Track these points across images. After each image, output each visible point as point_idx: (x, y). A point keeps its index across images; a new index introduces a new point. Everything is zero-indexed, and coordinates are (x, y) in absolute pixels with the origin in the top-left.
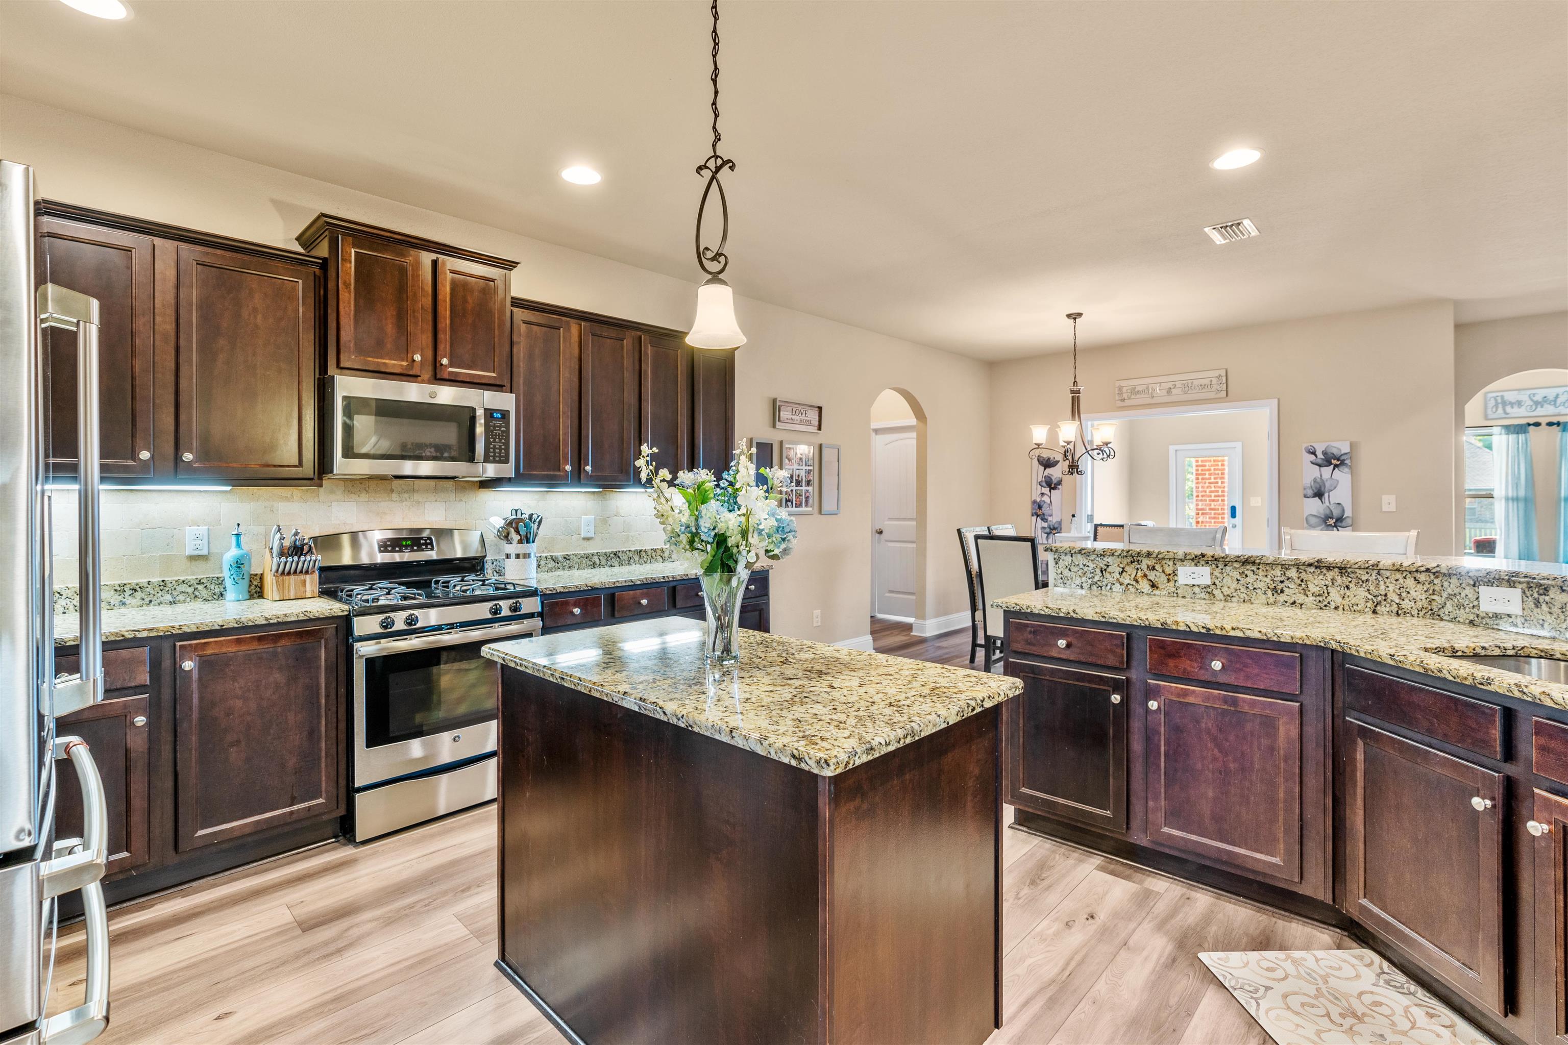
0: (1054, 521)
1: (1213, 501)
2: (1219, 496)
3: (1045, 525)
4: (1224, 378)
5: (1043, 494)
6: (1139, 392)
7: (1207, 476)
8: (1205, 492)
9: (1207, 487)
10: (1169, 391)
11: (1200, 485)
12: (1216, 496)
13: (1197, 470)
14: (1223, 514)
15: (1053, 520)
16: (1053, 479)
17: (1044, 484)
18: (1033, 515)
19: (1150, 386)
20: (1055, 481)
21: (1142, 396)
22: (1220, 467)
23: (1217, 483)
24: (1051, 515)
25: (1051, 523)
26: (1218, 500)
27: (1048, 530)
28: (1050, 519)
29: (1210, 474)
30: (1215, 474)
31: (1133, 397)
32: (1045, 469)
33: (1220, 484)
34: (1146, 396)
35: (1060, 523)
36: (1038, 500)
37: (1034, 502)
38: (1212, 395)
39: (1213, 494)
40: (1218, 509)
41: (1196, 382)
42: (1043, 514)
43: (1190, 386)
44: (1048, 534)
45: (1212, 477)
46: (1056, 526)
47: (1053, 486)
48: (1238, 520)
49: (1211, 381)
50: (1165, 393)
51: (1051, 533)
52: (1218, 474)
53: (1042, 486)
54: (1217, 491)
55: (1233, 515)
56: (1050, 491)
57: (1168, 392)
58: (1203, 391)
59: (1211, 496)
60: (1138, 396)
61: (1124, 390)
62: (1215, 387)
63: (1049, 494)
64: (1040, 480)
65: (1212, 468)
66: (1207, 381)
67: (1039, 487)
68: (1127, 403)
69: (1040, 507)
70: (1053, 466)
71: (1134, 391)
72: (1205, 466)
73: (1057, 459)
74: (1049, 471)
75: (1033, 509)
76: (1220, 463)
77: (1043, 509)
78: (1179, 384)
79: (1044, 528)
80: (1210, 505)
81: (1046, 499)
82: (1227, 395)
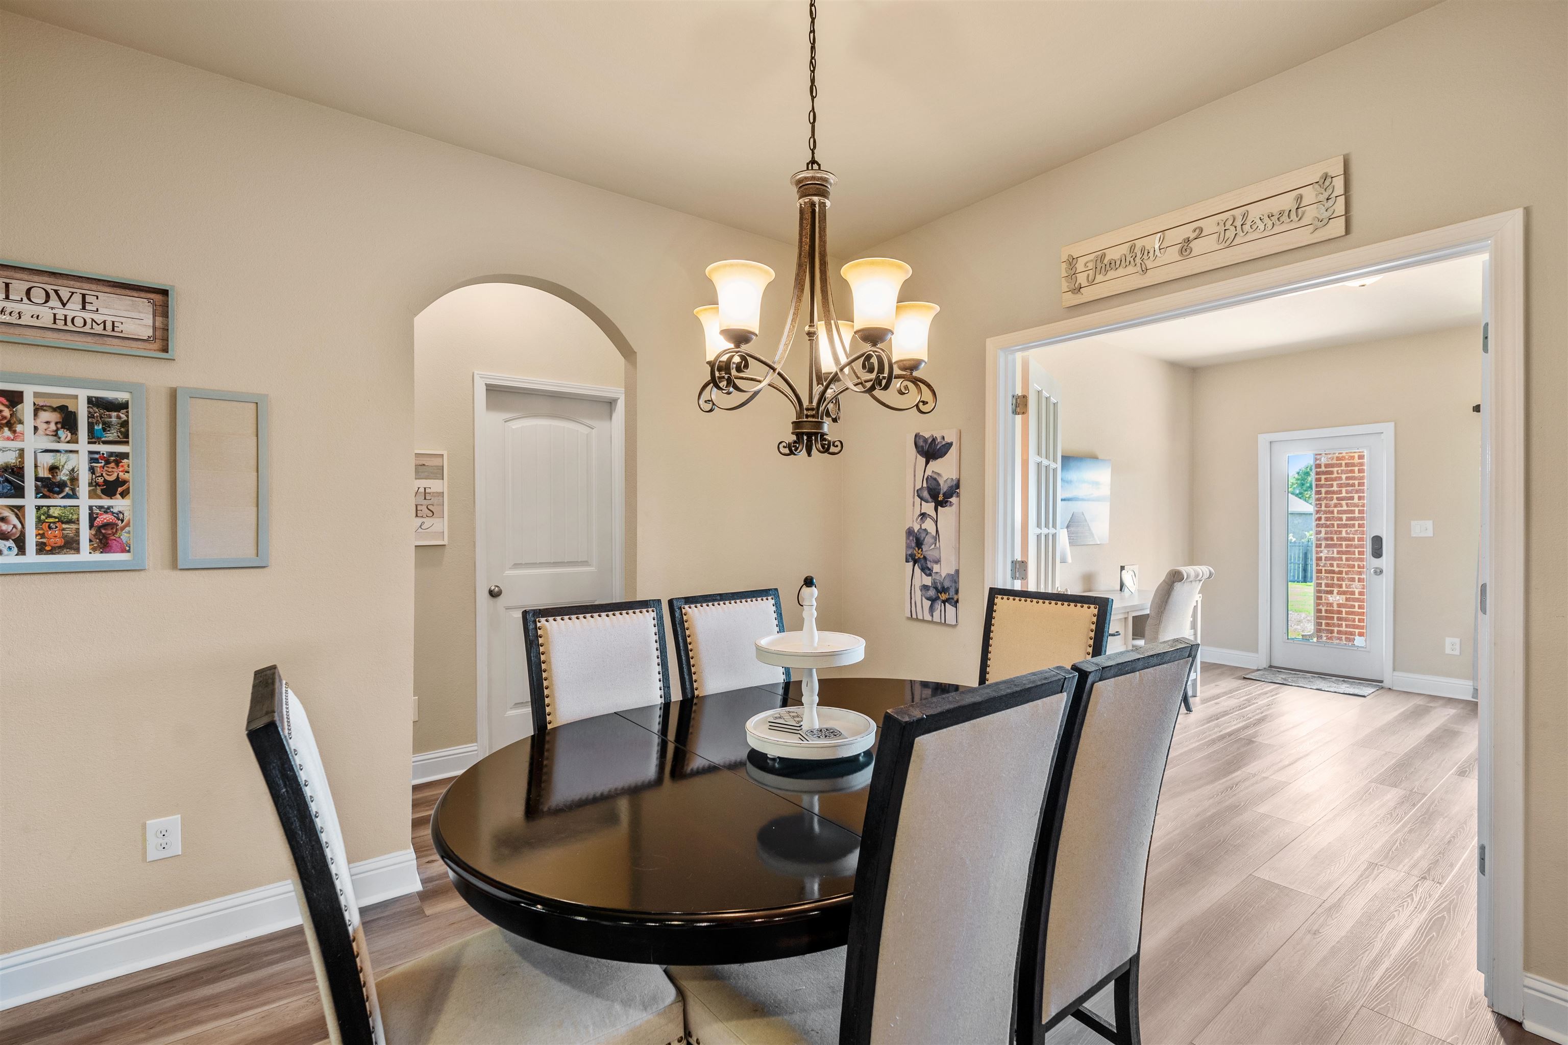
0: (943, 575)
1: (1346, 526)
2: (1353, 519)
3: (928, 581)
4: (1339, 183)
5: (923, 515)
6: (1113, 265)
7: (1335, 488)
8: (1332, 512)
9: (1335, 506)
10: (1185, 247)
11: (1323, 503)
12: (1348, 519)
13: (1318, 480)
14: (1362, 546)
15: (943, 570)
16: (941, 482)
17: (926, 494)
18: (907, 561)
19: (1139, 244)
20: (944, 488)
21: (1121, 272)
22: (1356, 474)
23: (1352, 498)
24: (937, 561)
25: (938, 577)
26: (1354, 525)
27: (932, 593)
28: (936, 568)
29: (1340, 486)
30: (1348, 485)
31: (1099, 278)
32: (927, 463)
33: (1356, 500)
34: (1131, 269)
35: (955, 577)
36: (916, 528)
37: (910, 532)
38: (1303, 237)
39: (1344, 517)
40: (1353, 539)
41: (1255, 212)
42: (925, 558)
43: (1238, 223)
44: (933, 600)
45: (1344, 490)
46: (947, 584)
47: (941, 498)
48: (1386, 561)
49: (1300, 198)
50: (1173, 253)
51: (937, 598)
52: (1353, 485)
53: (922, 499)
54: (1353, 512)
55: (1377, 552)
56: (936, 510)
57: (1181, 252)
58: (1277, 229)
59: (1341, 519)
60: (1112, 274)
61: (1080, 266)
62: (1311, 213)
63: (933, 514)
64: (918, 486)
65: (1344, 476)
66: (1287, 202)
67: (918, 500)
68: (1089, 294)
69: (919, 544)
70: (942, 456)
71: (1103, 264)
72: (1332, 473)
73: (948, 440)
74: (936, 466)
75: (908, 547)
76: (1356, 469)
77: (925, 548)
78: (1209, 226)
79: (925, 588)
80: (1340, 532)
81: (929, 525)
82: (1348, 230)
